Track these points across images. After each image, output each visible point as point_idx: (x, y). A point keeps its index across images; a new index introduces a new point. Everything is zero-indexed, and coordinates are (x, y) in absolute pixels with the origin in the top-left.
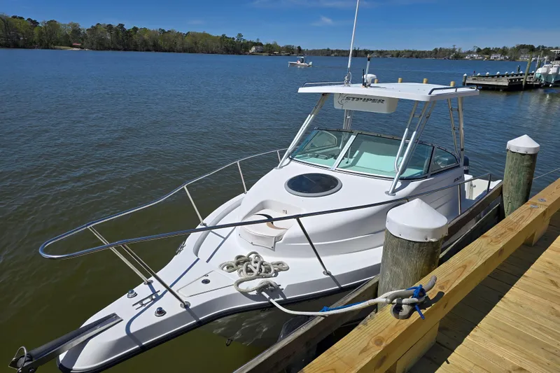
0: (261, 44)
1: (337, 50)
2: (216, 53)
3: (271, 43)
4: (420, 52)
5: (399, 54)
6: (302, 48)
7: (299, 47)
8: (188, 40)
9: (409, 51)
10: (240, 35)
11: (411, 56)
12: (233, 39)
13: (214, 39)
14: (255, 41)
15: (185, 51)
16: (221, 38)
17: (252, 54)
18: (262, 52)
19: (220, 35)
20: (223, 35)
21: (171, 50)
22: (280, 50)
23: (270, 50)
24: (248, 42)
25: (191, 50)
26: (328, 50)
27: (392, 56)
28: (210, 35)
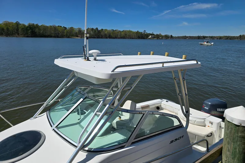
0: (154, 35)
1: (189, 37)
2: (134, 39)
3: (158, 34)
4: (232, 37)
5: (221, 38)
6: (173, 36)
7: (171, 36)
8: (123, 33)
9: (226, 36)
10: (145, 31)
11: (227, 39)
12: (142, 32)
13: (134, 33)
14: (151, 33)
15: (121, 38)
16: (137, 32)
17: (150, 39)
18: (154, 38)
19: (136, 31)
20: (138, 31)
21: (116, 38)
22: (162, 37)
23: (158, 37)
24: (148, 34)
25: (124, 38)
26: (185, 36)
27: (217, 39)
28: (132, 31)
